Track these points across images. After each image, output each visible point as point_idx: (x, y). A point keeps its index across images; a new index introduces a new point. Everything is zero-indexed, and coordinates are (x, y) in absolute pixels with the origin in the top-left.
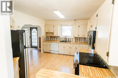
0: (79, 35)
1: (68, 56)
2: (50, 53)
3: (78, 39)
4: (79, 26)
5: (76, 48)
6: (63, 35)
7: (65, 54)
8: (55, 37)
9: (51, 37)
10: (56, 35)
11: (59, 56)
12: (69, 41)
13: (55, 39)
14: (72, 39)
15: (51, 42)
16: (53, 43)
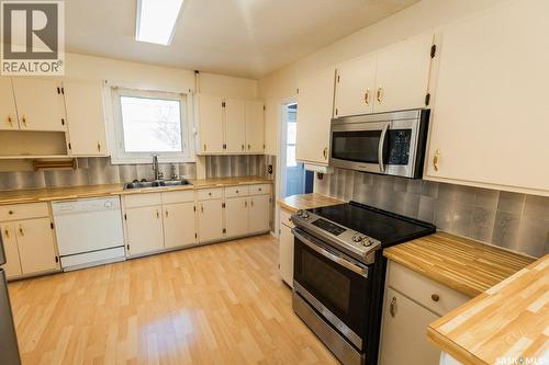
0: (225, 147)
1: (187, 252)
2: (62, 272)
3: (218, 162)
4: (224, 105)
5: (224, 206)
6: (128, 148)
7: (170, 245)
8: (72, 163)
9: (38, 164)
10: (91, 152)
11: (140, 267)
12: (173, 178)
13: (79, 178)
14: (188, 167)
15: (59, 201)
16: (80, 205)
